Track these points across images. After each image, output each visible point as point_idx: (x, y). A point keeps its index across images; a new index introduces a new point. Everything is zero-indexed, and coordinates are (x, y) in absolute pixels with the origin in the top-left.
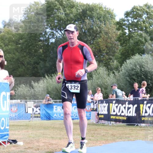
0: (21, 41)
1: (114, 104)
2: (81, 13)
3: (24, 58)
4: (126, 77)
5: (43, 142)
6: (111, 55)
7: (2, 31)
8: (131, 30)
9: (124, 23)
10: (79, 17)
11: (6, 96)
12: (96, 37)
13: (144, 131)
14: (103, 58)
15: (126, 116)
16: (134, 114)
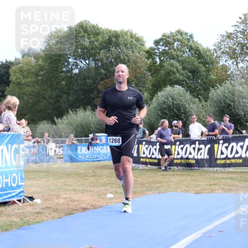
0: (41, 72)
3: (45, 92)
4: (158, 111)
6: (141, 86)
7: (21, 62)
8: (162, 58)
10: (104, 44)
13: (177, 176)
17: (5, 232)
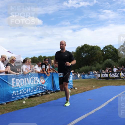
1: (102, 74)
4: (105, 65)
8: (105, 52)
9: (103, 50)
15: (105, 77)
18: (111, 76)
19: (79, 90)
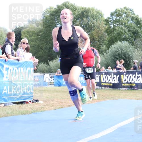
0: (40, 33)
1: (103, 75)
2: (81, 14)
3: (42, 45)
4: (112, 56)
5: (57, 101)
6: (101, 42)
7: (28, 26)
8: (115, 24)
9: (110, 20)
10: (79, 16)
11: (31, 70)
12: (91, 30)
13: (124, 93)
14: (96, 44)
15: (112, 83)
16: (117, 82)
17: (24, 115)
18: (125, 80)
19: (47, 105)
